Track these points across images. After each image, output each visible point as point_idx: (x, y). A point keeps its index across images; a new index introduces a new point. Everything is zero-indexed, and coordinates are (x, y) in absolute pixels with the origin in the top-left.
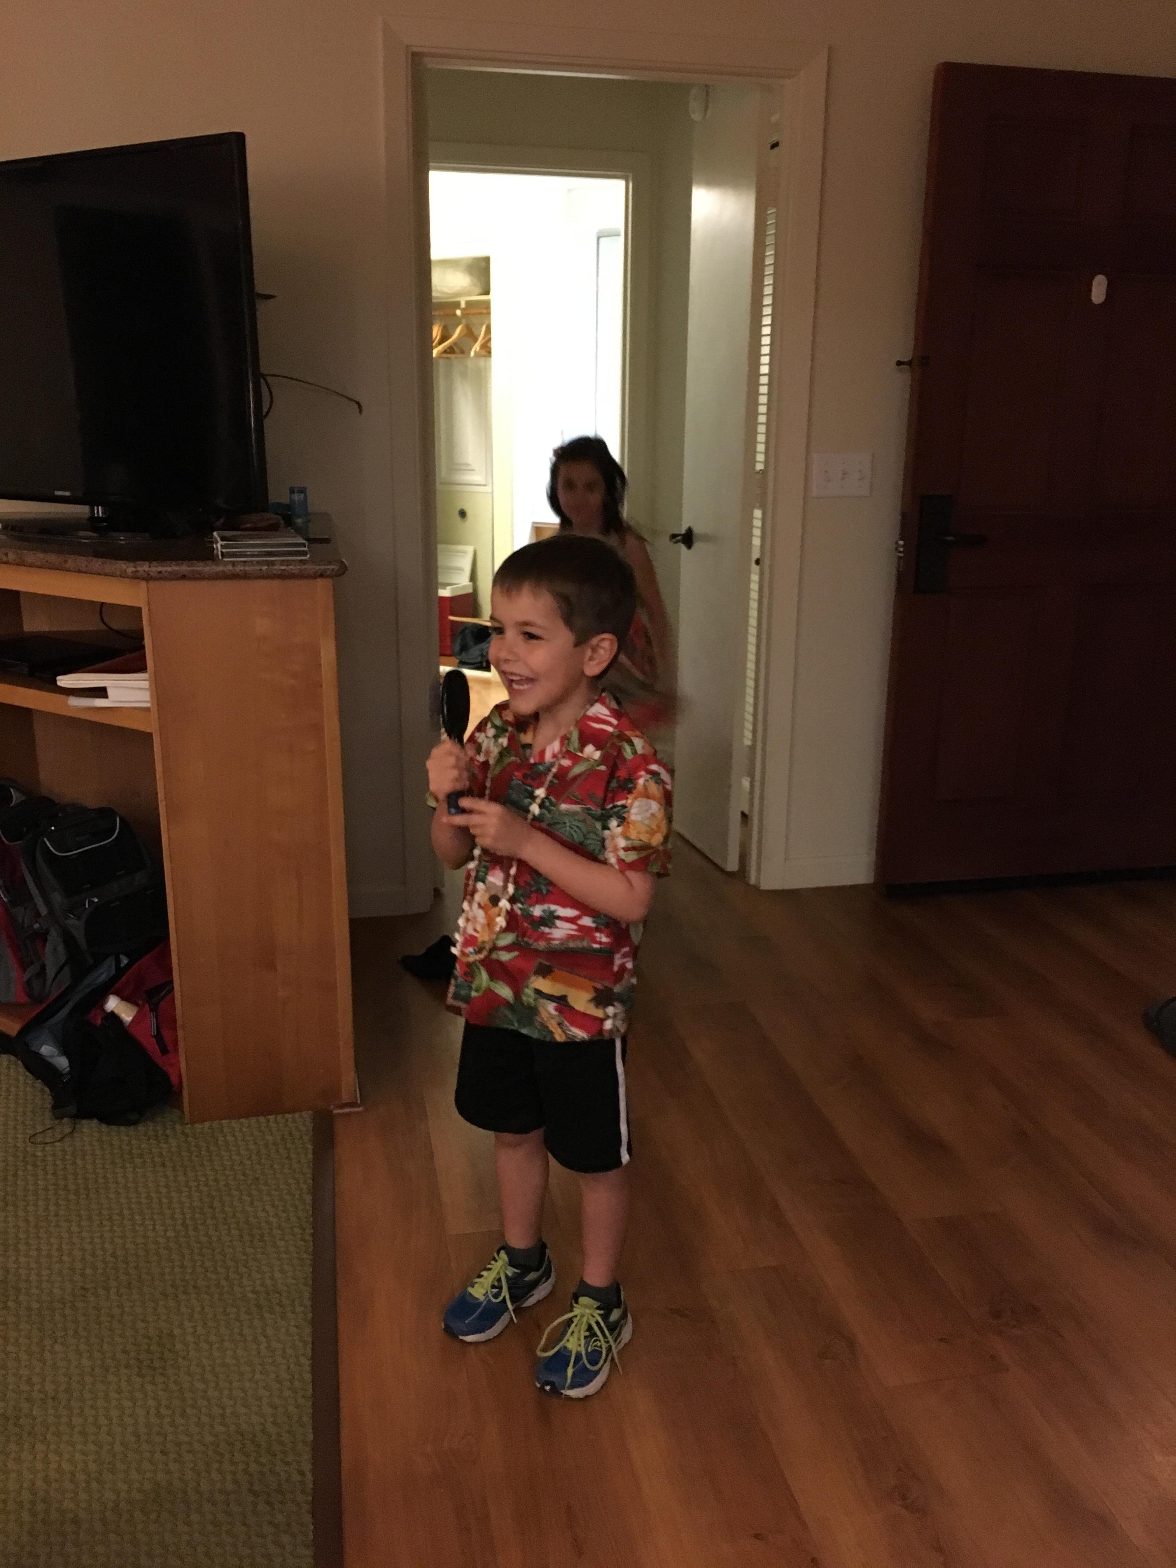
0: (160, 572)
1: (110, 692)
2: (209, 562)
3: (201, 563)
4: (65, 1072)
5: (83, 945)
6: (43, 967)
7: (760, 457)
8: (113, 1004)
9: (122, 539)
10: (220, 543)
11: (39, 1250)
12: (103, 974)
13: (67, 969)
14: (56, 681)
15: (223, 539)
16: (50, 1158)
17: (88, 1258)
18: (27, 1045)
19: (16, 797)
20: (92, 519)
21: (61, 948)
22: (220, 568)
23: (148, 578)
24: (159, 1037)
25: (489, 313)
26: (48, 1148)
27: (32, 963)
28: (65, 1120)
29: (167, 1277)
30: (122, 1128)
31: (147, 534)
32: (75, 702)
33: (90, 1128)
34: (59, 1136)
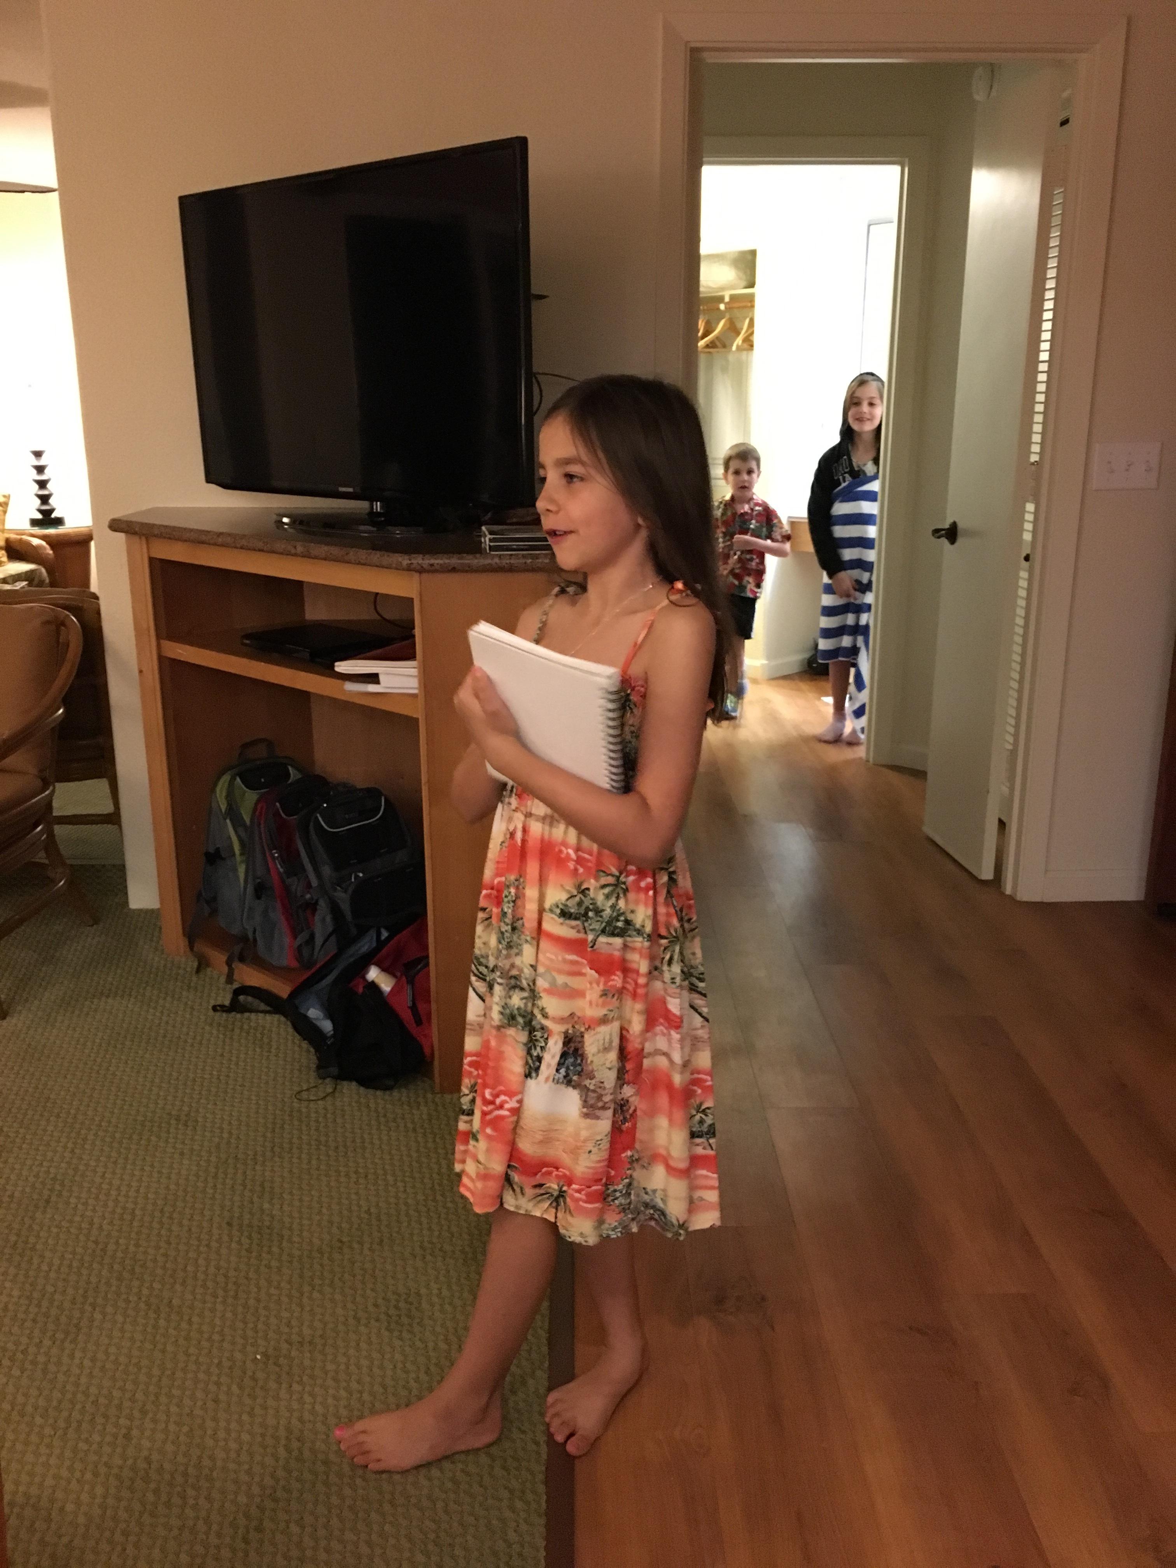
0: (432, 565)
1: (381, 678)
2: (478, 555)
3: (471, 557)
4: (329, 1035)
5: (349, 916)
6: (312, 937)
7: (1036, 448)
8: (373, 974)
9: (398, 532)
10: (489, 536)
11: (301, 1200)
12: (365, 945)
13: (333, 939)
14: (333, 666)
15: (491, 533)
16: (313, 1115)
17: (345, 1212)
18: (297, 1008)
19: (294, 774)
20: (372, 514)
21: (329, 919)
22: (488, 561)
23: (421, 571)
24: (414, 1008)
25: (753, 306)
26: (312, 1105)
27: (303, 931)
28: (328, 1080)
29: (415, 1238)
30: (379, 1093)
31: (421, 529)
32: (350, 687)
33: (350, 1090)
34: (322, 1095)
